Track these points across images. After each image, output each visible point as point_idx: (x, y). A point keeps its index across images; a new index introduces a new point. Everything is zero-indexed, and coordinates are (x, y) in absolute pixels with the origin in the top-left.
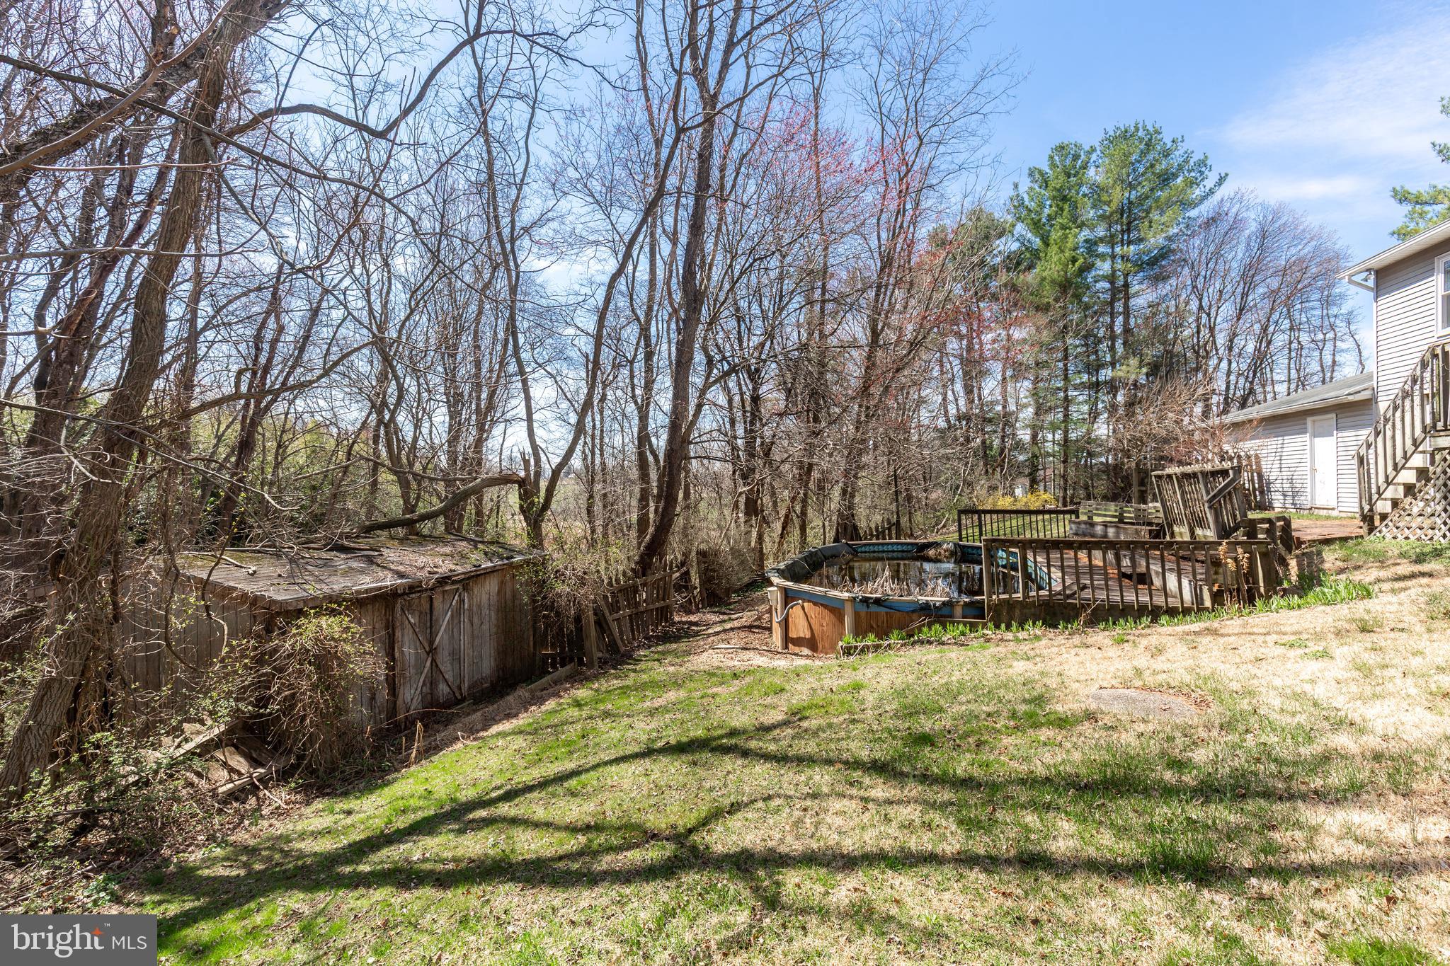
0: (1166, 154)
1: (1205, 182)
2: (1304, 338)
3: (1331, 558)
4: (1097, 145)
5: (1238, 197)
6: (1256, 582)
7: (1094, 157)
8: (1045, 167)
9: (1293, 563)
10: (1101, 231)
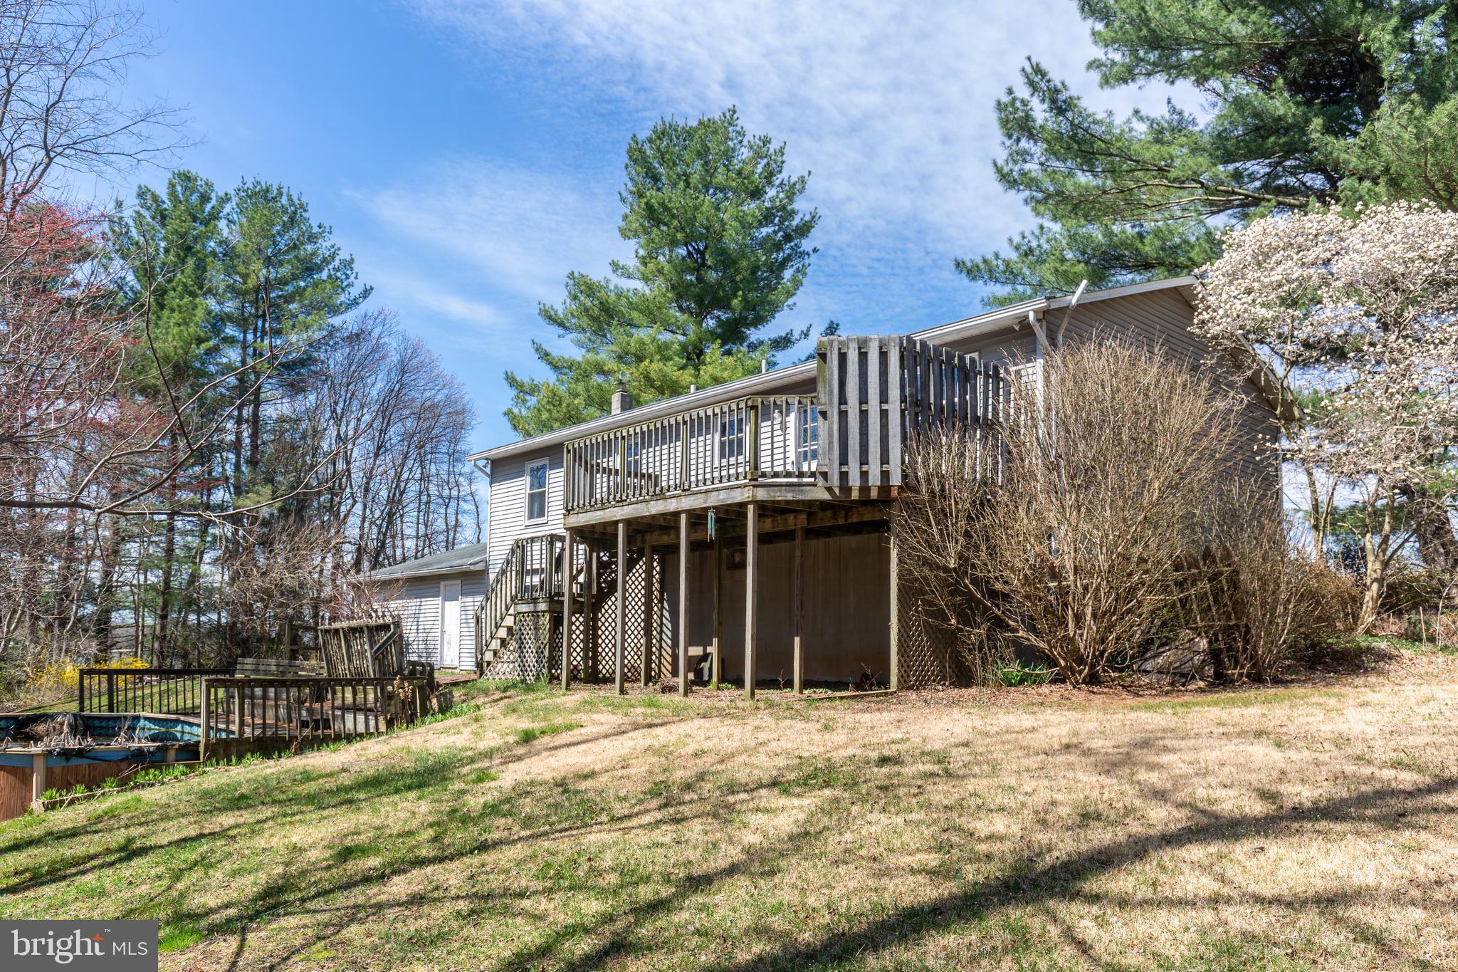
0: (312, 238)
1: (351, 289)
2: (433, 490)
3: (457, 694)
4: (232, 193)
5: (381, 317)
6: (415, 709)
7: (227, 208)
8: (163, 194)
9: (434, 701)
10: (230, 306)
